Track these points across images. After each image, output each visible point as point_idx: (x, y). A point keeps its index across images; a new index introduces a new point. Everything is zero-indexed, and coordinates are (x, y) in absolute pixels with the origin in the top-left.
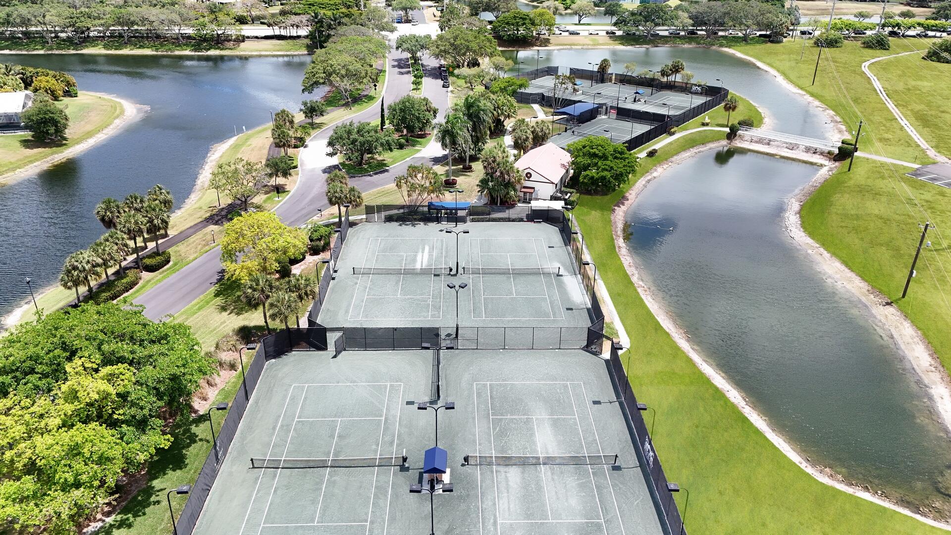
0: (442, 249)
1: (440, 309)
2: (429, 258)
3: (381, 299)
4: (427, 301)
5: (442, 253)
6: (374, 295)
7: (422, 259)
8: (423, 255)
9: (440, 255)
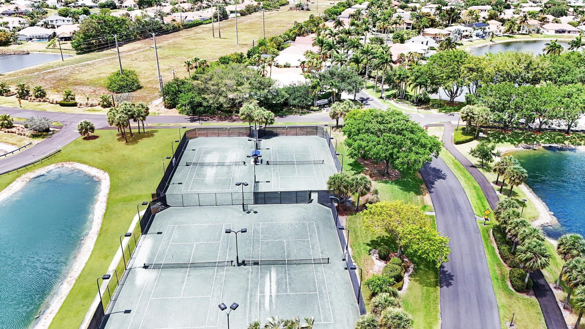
0: (251, 302)
1: (254, 231)
2: (264, 288)
3: (298, 238)
4: (264, 237)
5: (251, 296)
6: (304, 241)
7: (271, 286)
8: (271, 293)
9: (253, 293)
